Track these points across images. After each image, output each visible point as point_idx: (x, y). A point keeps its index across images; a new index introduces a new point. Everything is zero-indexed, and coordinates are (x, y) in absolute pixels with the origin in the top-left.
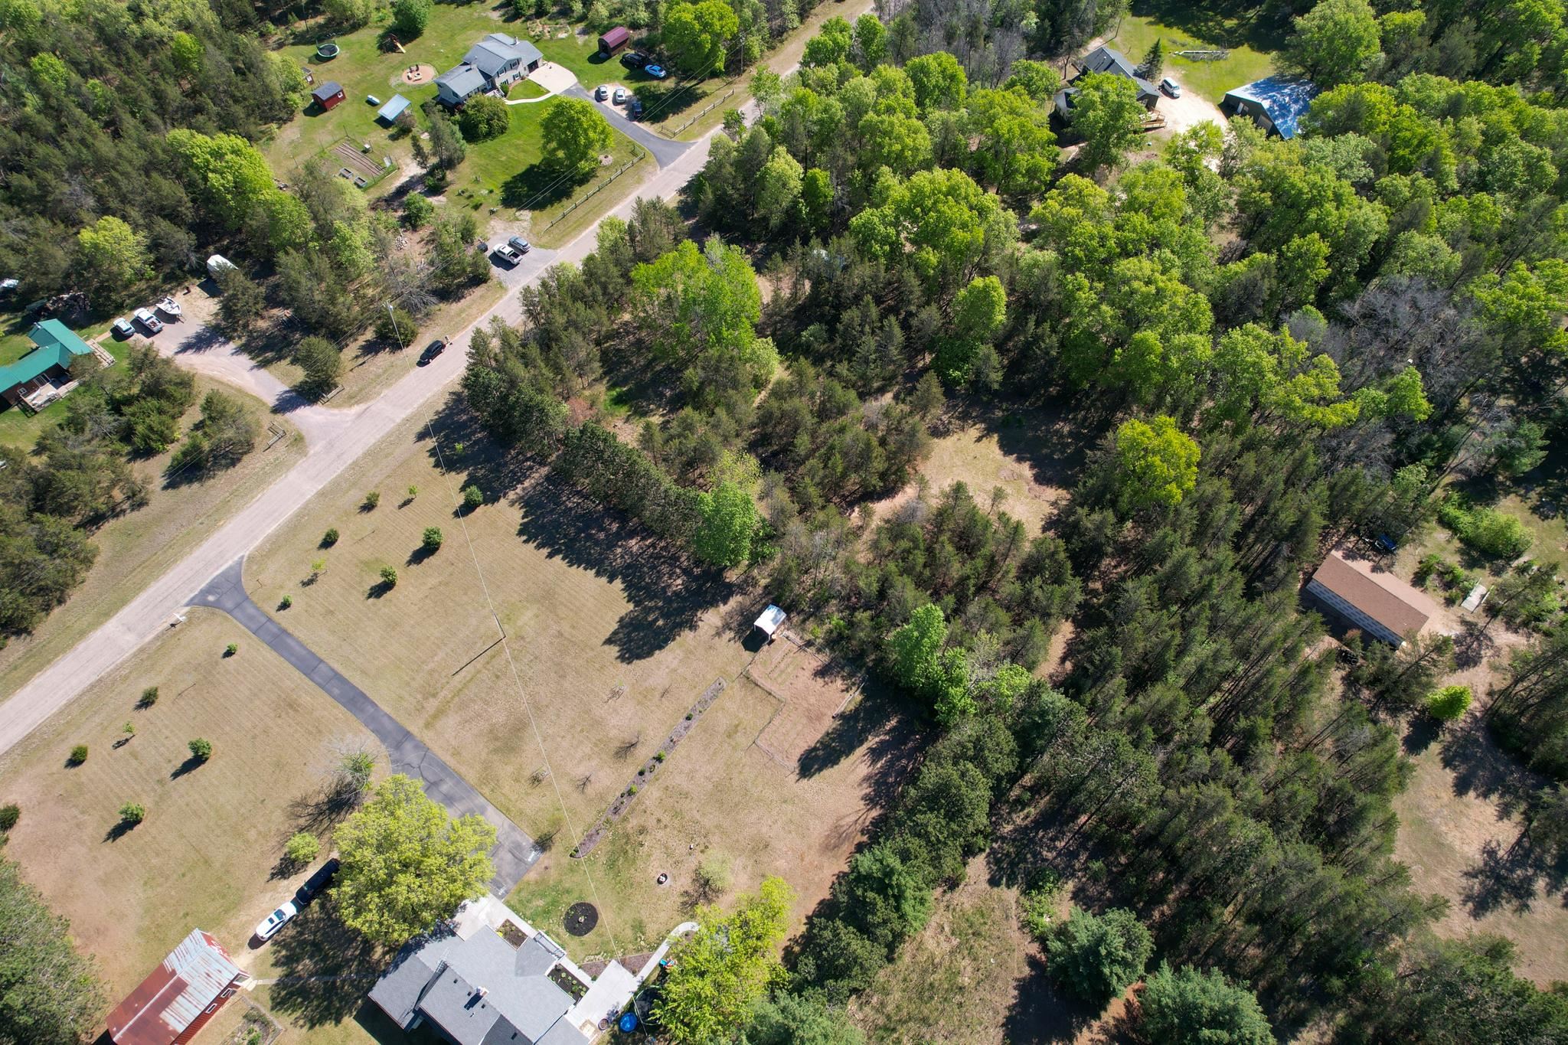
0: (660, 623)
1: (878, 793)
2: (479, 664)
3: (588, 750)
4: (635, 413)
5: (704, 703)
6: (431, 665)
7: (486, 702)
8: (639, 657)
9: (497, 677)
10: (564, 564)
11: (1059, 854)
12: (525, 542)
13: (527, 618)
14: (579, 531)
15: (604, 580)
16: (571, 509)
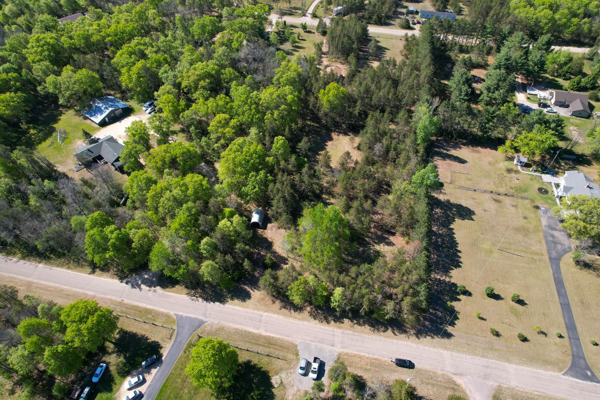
0: (454, 209)
1: (457, 147)
2: (512, 251)
3: (506, 209)
4: (379, 256)
5: (468, 189)
6: (526, 265)
7: (520, 242)
8: (470, 210)
9: (510, 244)
10: (459, 246)
12: (462, 263)
13: (486, 246)
14: (443, 248)
15: (454, 231)
16: (437, 255)
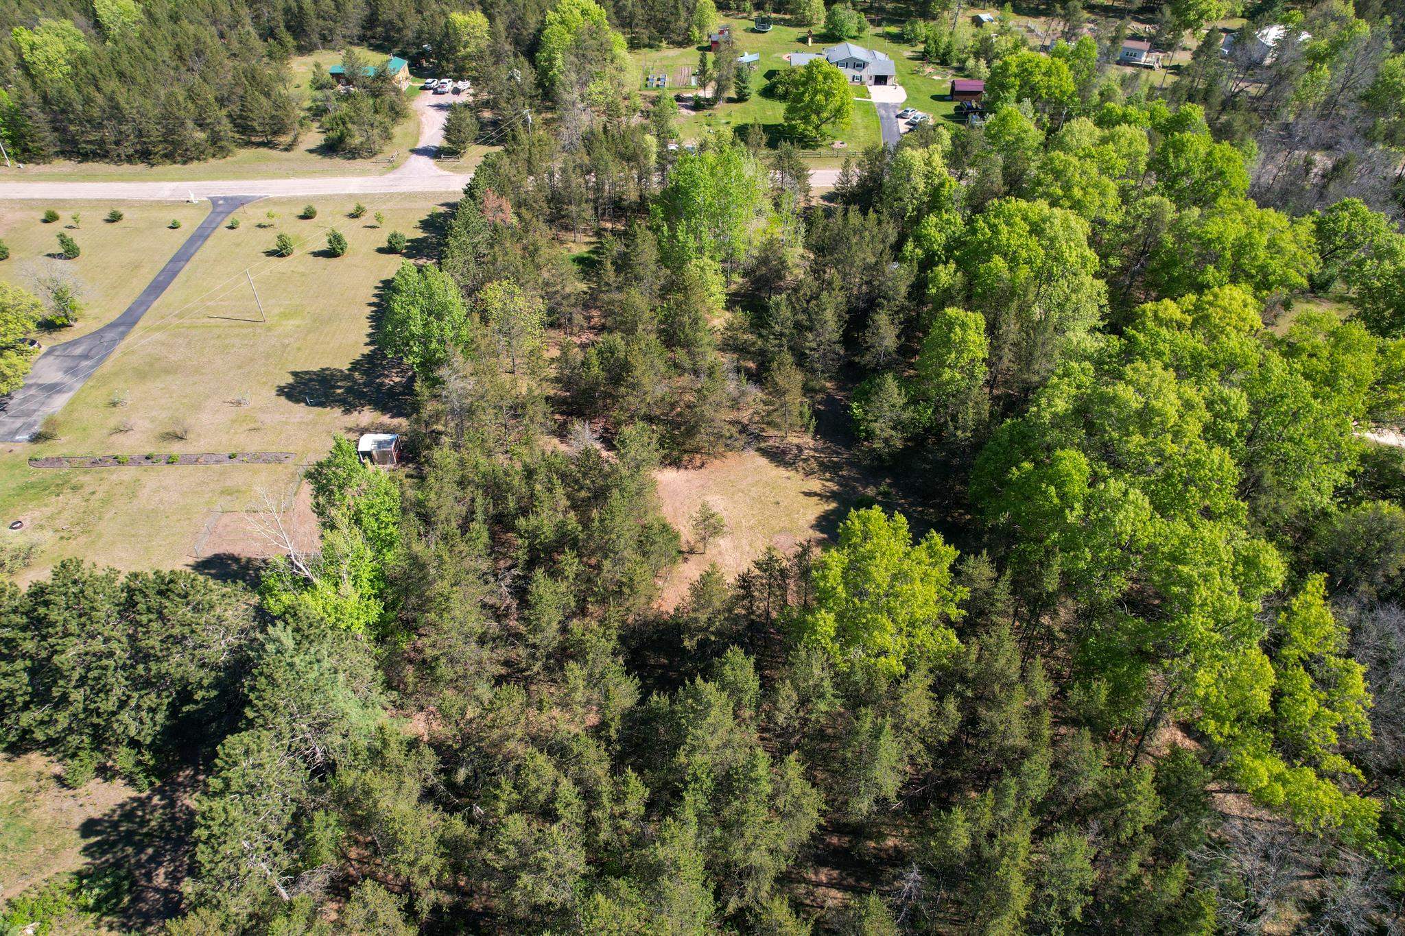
3: (162, 416)
5: (256, 458)
7: (188, 344)
8: (289, 397)
9: (219, 337)
10: (366, 315)
11: (165, 892)
12: (375, 287)
13: (292, 323)
15: (366, 340)
